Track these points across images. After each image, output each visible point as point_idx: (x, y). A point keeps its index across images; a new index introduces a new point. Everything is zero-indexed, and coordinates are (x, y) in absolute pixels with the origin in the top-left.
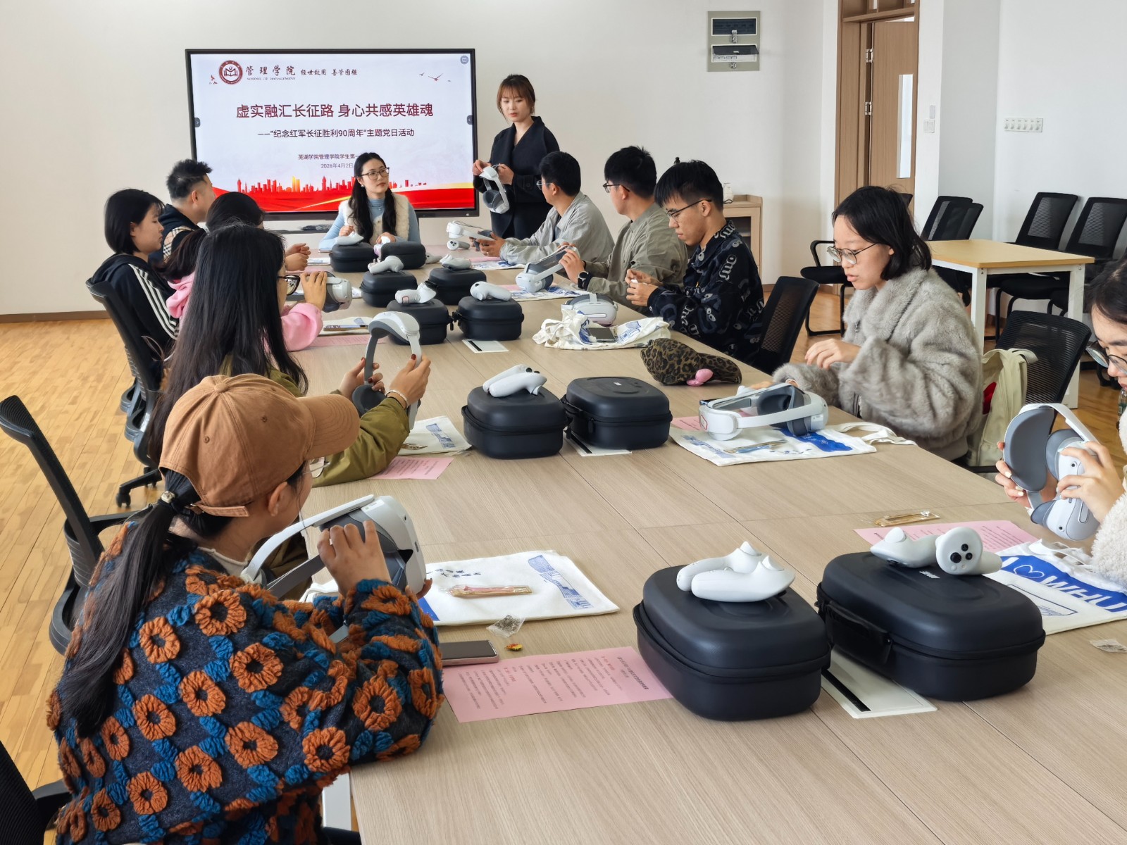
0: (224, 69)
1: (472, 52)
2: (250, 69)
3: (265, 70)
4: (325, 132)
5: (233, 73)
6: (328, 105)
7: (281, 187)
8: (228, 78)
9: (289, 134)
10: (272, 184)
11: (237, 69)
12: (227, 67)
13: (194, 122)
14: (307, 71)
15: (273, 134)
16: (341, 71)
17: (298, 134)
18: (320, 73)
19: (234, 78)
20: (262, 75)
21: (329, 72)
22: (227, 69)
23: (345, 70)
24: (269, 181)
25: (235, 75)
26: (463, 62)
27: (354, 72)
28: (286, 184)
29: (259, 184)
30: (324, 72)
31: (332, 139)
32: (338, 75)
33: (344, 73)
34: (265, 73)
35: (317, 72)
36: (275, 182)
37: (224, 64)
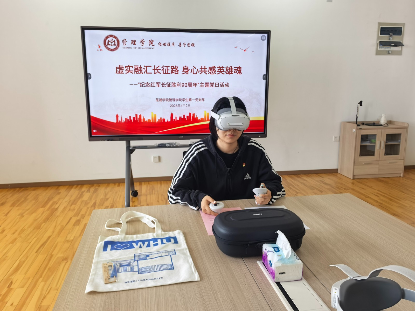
0: (107, 41)
1: (268, 32)
2: (124, 41)
3: (135, 41)
4: (173, 84)
5: (113, 43)
6: (176, 66)
7: (144, 119)
8: (110, 47)
9: (150, 85)
10: (138, 117)
11: (116, 41)
12: (109, 39)
13: (87, 76)
14: (162, 43)
15: (139, 85)
16: (184, 44)
17: (155, 85)
18: (171, 45)
19: (114, 47)
20: (133, 46)
21: (177, 44)
22: (109, 41)
23: (187, 44)
24: (136, 115)
25: (115, 45)
26: (262, 39)
27: (193, 45)
28: (147, 117)
29: (130, 117)
30: (173, 44)
31: (177, 89)
32: (182, 46)
33: (186, 45)
34: (134, 44)
35: (169, 44)
36: (140, 116)
37: (107, 37)
